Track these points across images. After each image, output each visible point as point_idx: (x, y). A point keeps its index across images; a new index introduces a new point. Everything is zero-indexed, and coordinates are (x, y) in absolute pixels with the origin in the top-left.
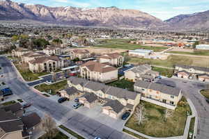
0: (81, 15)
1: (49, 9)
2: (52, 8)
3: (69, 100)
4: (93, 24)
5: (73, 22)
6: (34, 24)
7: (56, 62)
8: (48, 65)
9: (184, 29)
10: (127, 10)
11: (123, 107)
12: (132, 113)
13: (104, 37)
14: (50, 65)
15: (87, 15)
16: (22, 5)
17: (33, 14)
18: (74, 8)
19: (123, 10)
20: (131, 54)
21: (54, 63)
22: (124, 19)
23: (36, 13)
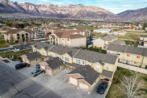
0: (57, 10)
1: (35, 6)
2: (37, 5)
3: (29, 66)
4: (65, 16)
5: (52, 15)
6: (24, 16)
7: (29, 33)
8: (21, 36)
9: (131, 20)
10: (90, 7)
11: (98, 74)
12: (110, 83)
13: (73, 24)
14: (23, 35)
15: (62, 10)
16: (16, 3)
17: (24, 9)
18: (53, 5)
19: (87, 7)
20: (96, 32)
21: (27, 34)
22: (88, 13)
23: (26, 8)
